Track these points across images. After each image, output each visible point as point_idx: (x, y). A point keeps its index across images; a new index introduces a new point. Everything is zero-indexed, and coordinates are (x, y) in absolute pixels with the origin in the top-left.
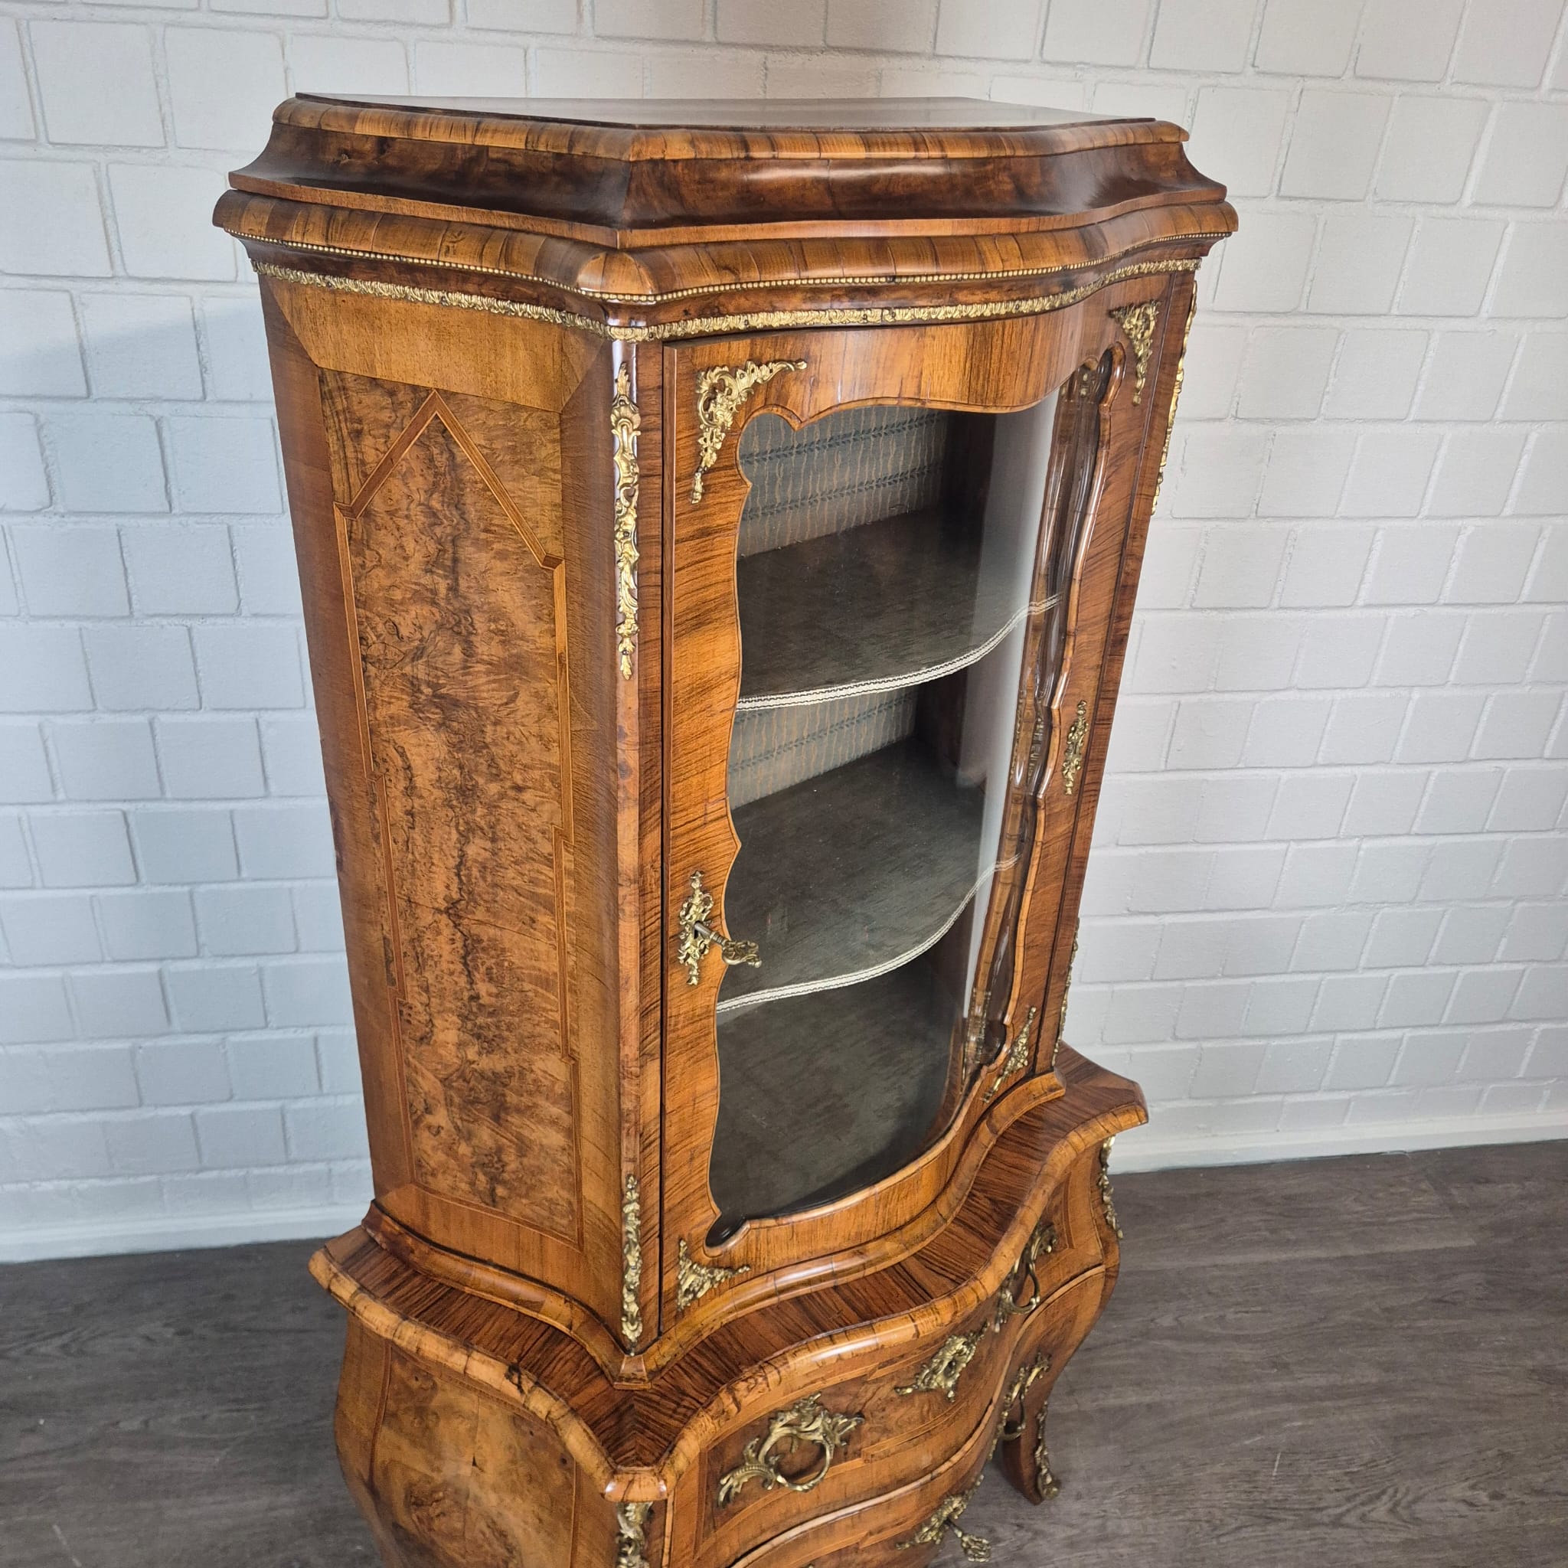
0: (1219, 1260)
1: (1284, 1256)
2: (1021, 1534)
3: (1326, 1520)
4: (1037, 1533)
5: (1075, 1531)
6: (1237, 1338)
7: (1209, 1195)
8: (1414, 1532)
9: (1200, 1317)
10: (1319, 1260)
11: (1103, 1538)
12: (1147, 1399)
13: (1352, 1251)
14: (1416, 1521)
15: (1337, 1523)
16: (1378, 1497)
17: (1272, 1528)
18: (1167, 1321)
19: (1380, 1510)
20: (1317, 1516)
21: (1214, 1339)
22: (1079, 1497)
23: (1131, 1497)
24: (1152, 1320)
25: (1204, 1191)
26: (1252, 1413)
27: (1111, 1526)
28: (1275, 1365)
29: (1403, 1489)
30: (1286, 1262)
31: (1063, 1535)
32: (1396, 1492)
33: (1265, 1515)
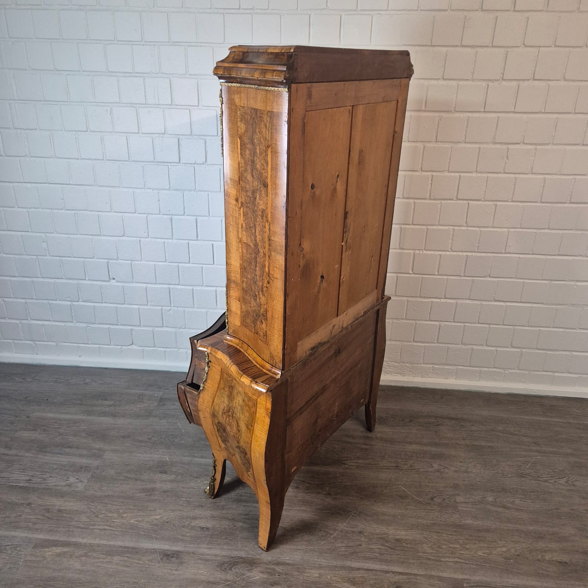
0: (522, 417)
1: (546, 419)
2: (441, 467)
3: (542, 480)
4: (445, 467)
5: (457, 469)
6: (523, 436)
7: (523, 401)
8: (573, 488)
9: (512, 429)
10: (559, 422)
11: (466, 472)
12: (489, 445)
13: (571, 421)
14: (574, 485)
15: (546, 481)
16: (562, 478)
17: (523, 479)
18: (501, 428)
19: (562, 481)
20: (540, 479)
21: (516, 435)
22: (461, 462)
23: (478, 465)
24: (495, 427)
25: (522, 400)
26: (524, 453)
27: (469, 470)
28: (535, 443)
29: (572, 478)
30: (546, 421)
31: (453, 469)
32: (569, 478)
33: (522, 476)
